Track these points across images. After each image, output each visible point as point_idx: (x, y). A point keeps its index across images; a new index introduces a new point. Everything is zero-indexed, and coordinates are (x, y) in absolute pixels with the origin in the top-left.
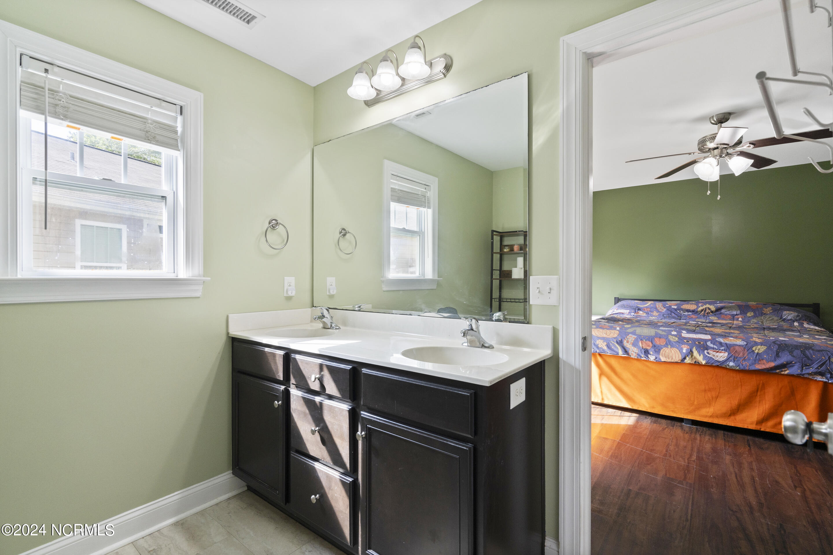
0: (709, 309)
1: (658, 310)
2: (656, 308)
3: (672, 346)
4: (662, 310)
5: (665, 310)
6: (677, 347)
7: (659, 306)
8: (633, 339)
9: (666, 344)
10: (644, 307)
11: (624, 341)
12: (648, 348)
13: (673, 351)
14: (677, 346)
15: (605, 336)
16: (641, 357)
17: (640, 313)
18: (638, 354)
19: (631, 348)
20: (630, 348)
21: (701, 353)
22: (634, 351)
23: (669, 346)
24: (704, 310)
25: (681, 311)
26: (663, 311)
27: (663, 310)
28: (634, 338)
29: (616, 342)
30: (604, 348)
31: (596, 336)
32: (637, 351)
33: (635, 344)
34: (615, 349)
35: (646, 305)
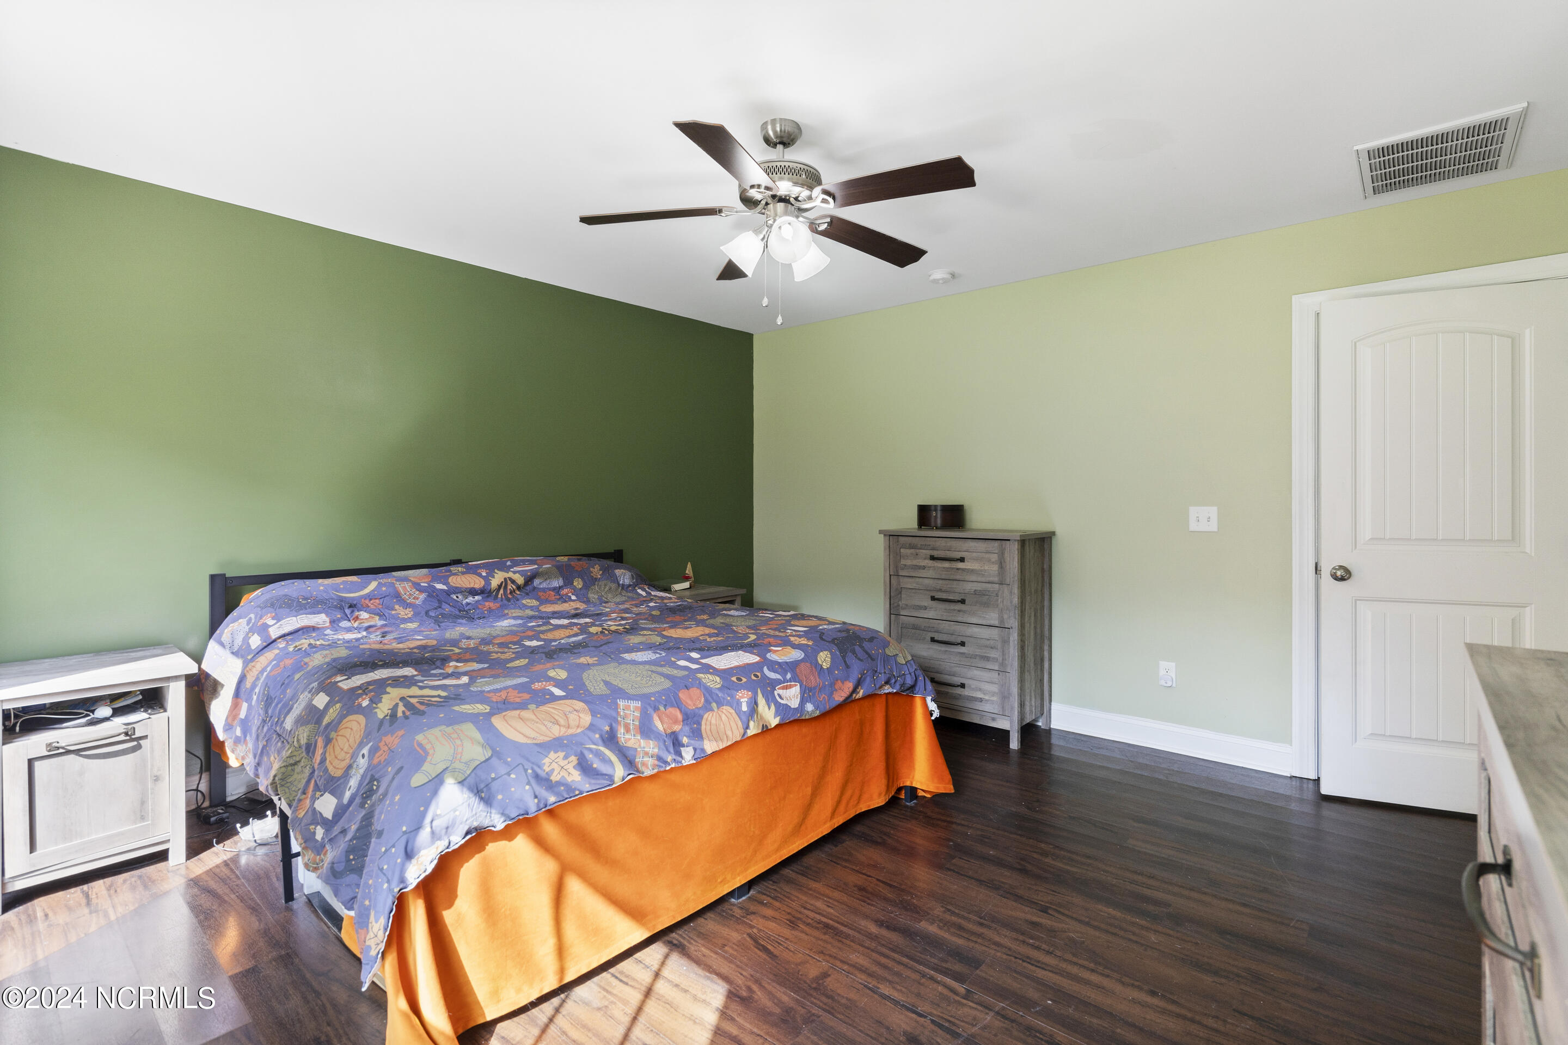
0: (513, 582)
1: (403, 600)
2: (398, 596)
3: (720, 704)
4: (414, 598)
5: (423, 596)
6: (728, 701)
7: (404, 588)
8: (637, 714)
9: (707, 701)
10: (362, 597)
11: (617, 731)
12: (677, 728)
13: (724, 717)
14: (729, 698)
15: (556, 731)
16: (666, 763)
17: (362, 617)
18: (659, 758)
19: (640, 745)
20: (636, 746)
21: (770, 700)
22: (646, 754)
23: (714, 705)
24: (503, 585)
25: (459, 595)
26: (417, 602)
27: (417, 599)
28: (636, 708)
29: (600, 742)
30: (569, 779)
31: (529, 742)
32: (656, 750)
33: (646, 730)
34: (604, 768)
35: (366, 591)
